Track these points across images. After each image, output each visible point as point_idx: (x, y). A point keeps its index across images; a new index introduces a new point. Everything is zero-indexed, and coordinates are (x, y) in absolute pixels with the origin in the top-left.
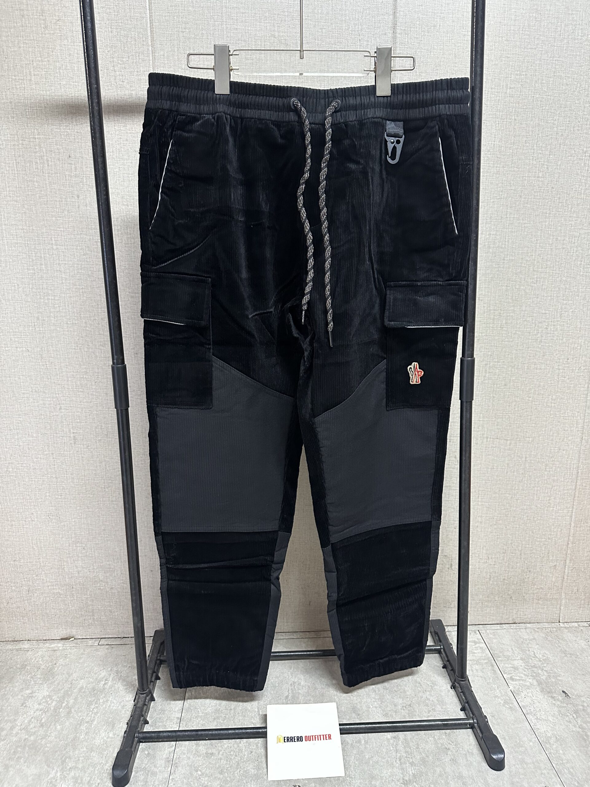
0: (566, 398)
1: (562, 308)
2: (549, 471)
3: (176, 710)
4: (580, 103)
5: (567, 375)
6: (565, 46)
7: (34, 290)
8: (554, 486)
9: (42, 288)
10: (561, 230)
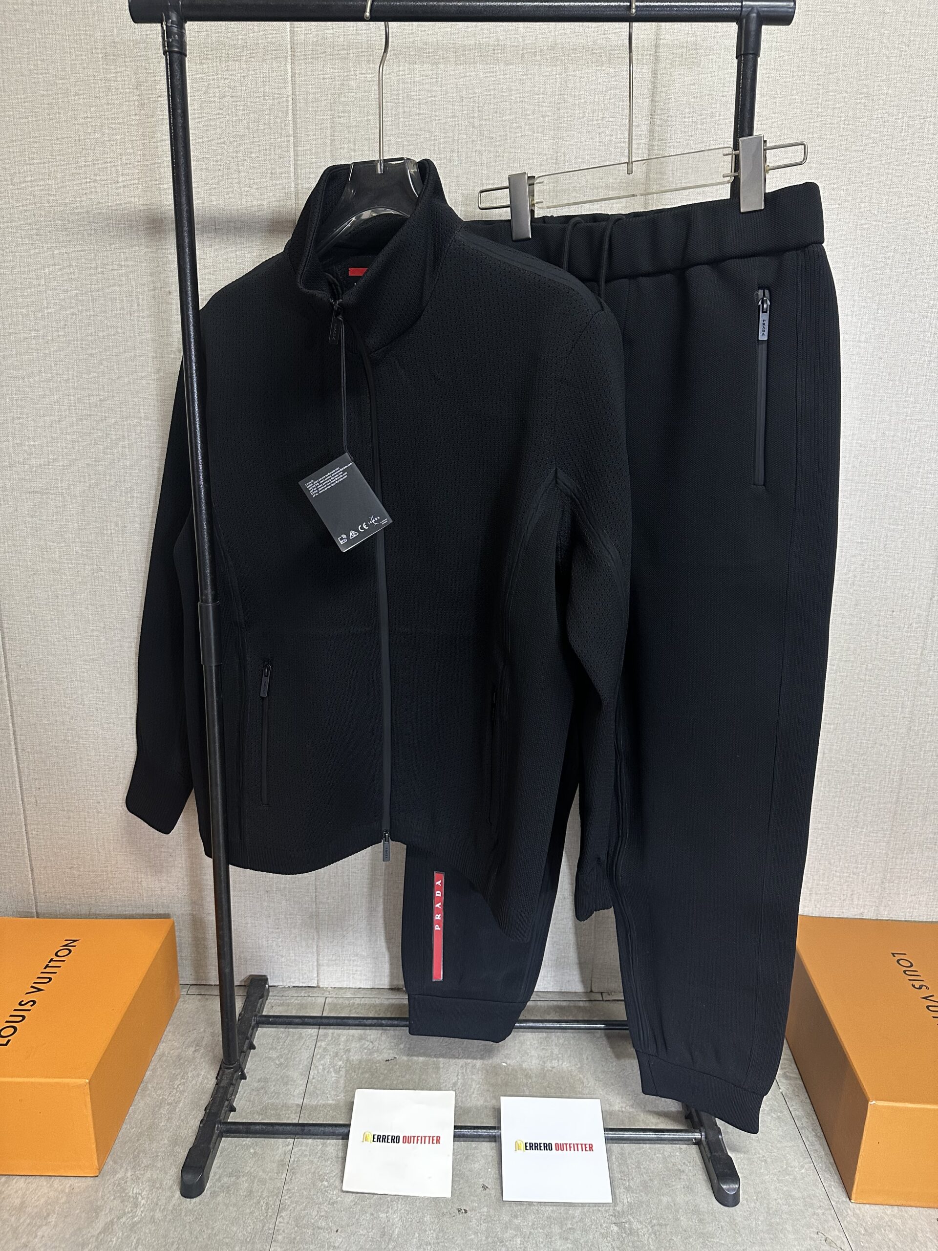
0: (887, 668)
1: (886, 536)
2: (859, 775)
3: (295, 1094)
4: (927, 233)
5: (891, 635)
6: (908, 148)
7: (112, 484)
8: (865, 797)
9: (124, 481)
10: (890, 420)
